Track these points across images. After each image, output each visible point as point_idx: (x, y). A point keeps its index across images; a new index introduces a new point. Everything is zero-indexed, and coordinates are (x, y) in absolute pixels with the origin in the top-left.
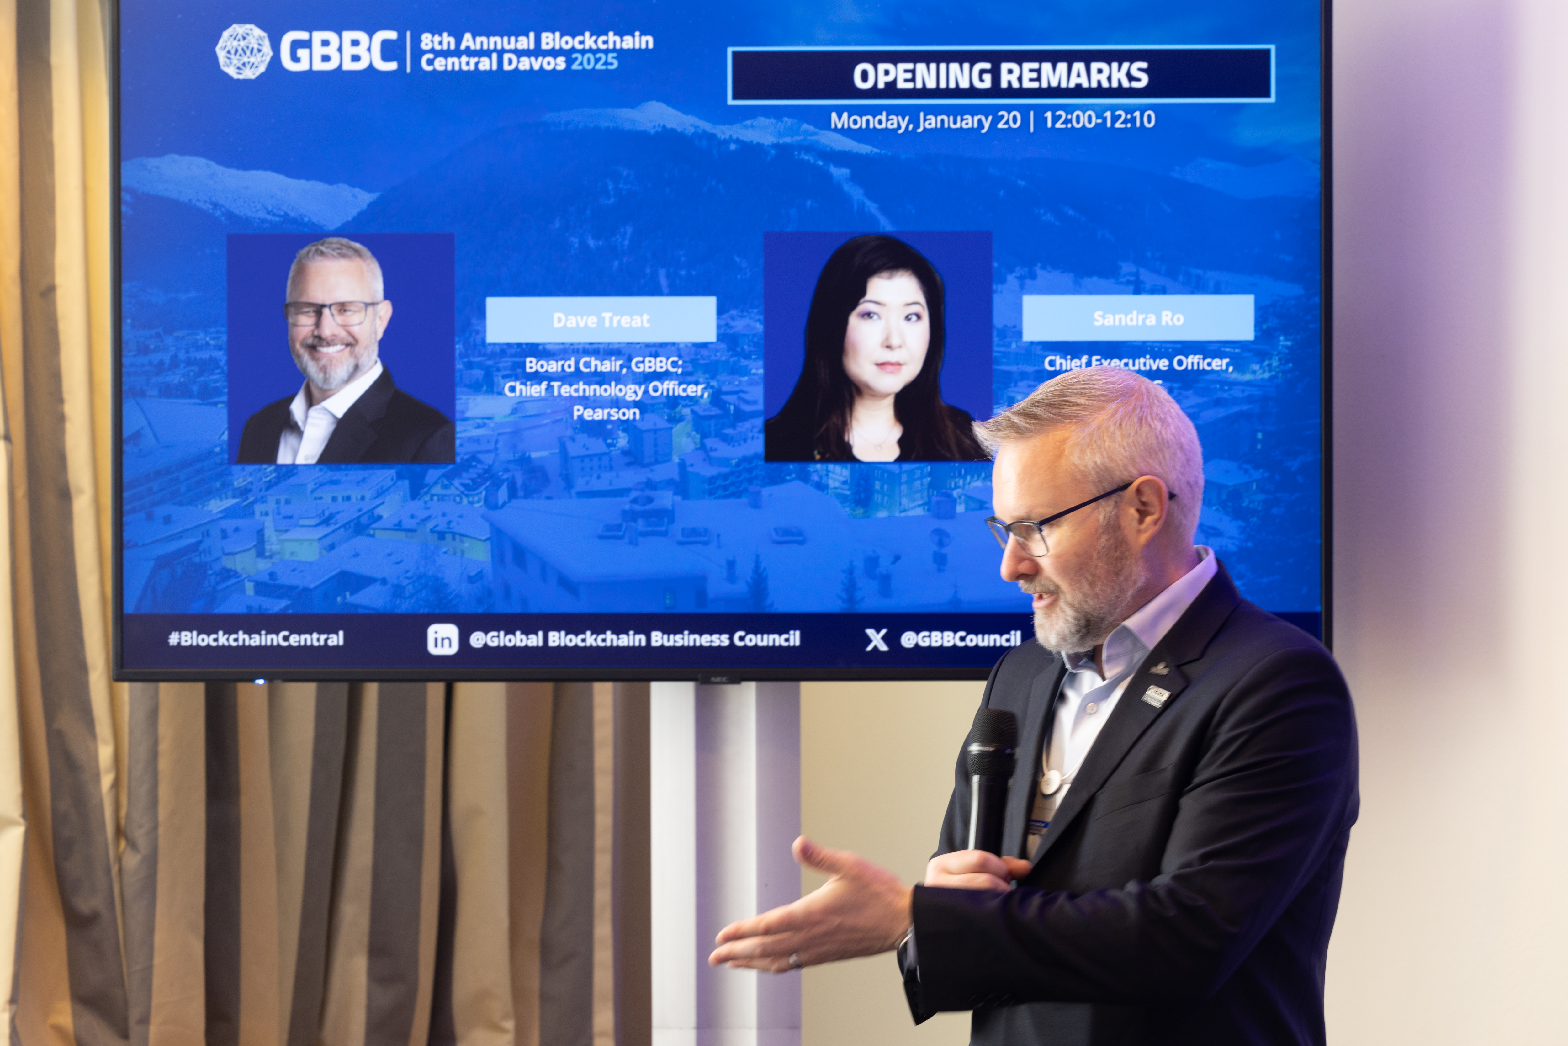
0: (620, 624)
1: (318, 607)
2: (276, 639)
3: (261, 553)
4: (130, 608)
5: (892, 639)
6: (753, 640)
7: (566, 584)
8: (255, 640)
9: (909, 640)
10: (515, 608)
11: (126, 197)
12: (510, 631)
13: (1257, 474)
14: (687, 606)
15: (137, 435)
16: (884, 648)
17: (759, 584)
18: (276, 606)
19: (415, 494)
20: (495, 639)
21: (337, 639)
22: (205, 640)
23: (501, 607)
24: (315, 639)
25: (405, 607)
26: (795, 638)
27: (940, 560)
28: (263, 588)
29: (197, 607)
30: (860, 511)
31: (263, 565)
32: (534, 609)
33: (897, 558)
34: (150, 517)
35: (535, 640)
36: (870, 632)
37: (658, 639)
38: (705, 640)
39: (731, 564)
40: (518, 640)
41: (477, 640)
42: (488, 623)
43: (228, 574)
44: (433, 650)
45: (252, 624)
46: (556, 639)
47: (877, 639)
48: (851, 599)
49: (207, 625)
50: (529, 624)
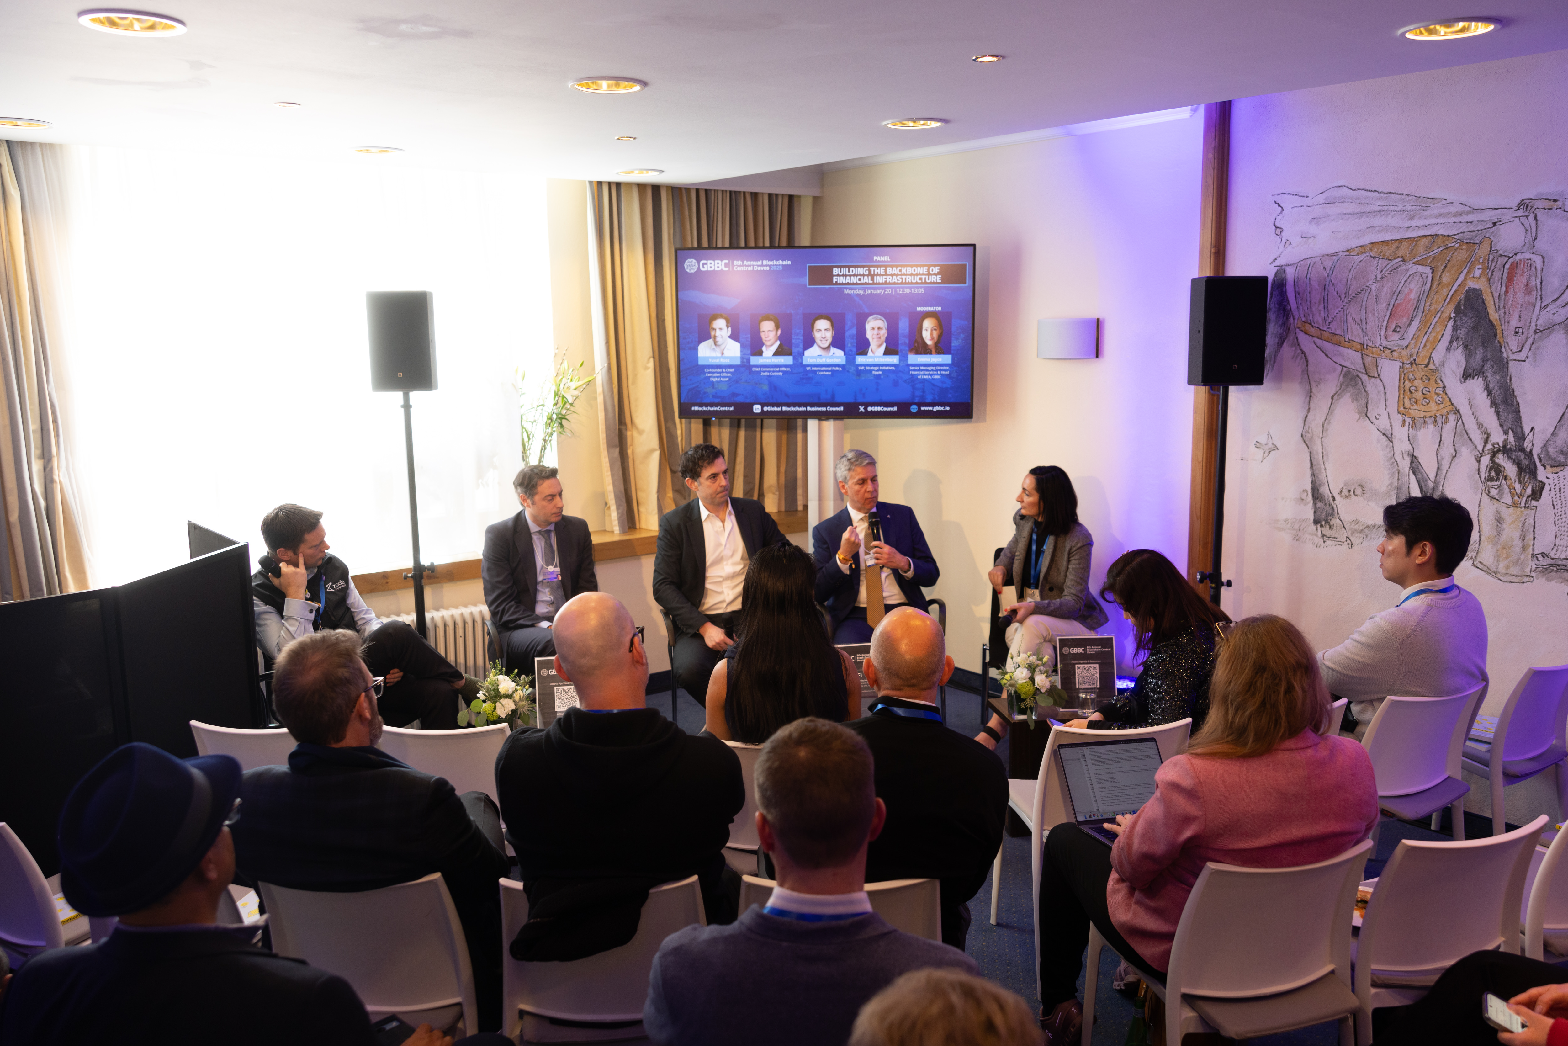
0: (800, 405)
1: (727, 401)
2: (717, 409)
3: (713, 388)
4: (682, 401)
5: (865, 409)
6: (832, 409)
7: (787, 395)
8: (712, 409)
9: (869, 409)
10: (774, 401)
11: (679, 301)
12: (773, 407)
13: (955, 368)
14: (816, 401)
15: (683, 359)
16: (863, 411)
17: (833, 396)
18: (717, 401)
19: (750, 374)
20: (770, 409)
21: (732, 409)
22: (700, 409)
23: (771, 401)
24: (726, 409)
25: (748, 401)
26: (842, 409)
27: (877, 389)
28: (714, 396)
29: (698, 401)
30: (858, 378)
31: (714, 391)
32: (779, 401)
33: (867, 389)
34: (687, 379)
35: (779, 409)
36: (860, 407)
37: (809, 409)
38: (820, 409)
39: (826, 391)
40: (775, 409)
41: (765, 409)
42: (768, 405)
43: (705, 393)
44: (755, 411)
45: (712, 405)
46: (784, 409)
47: (862, 409)
48: (856, 399)
49: (701, 405)
50: (778, 405)
